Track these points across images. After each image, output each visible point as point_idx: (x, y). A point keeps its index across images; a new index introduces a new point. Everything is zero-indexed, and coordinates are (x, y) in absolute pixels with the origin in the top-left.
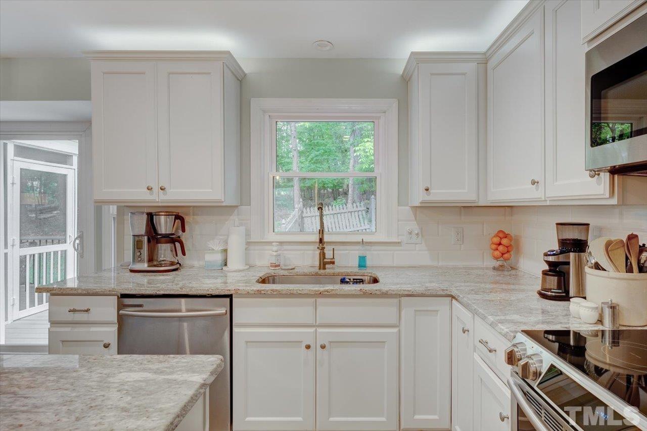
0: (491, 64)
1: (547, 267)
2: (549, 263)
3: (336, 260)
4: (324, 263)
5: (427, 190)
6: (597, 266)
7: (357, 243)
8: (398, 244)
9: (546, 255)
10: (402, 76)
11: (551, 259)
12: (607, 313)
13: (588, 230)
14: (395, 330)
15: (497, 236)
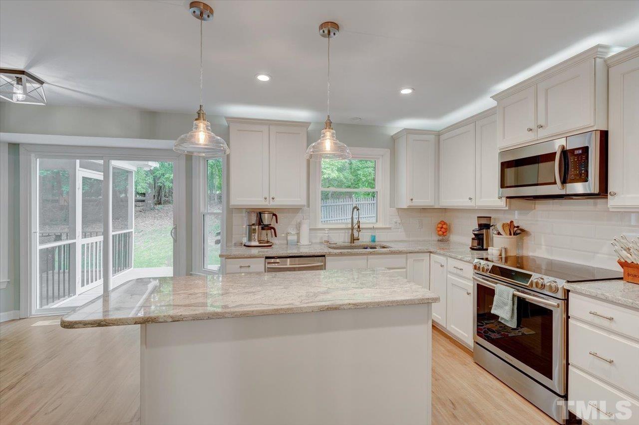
0: (442, 137)
1: (474, 236)
2: (474, 234)
3: (360, 237)
4: (353, 239)
5: (412, 200)
6: (499, 234)
7: (370, 229)
8: (390, 228)
9: (473, 231)
10: (392, 136)
11: (476, 232)
12: (503, 250)
13: (490, 220)
14: (404, 270)
15: (440, 223)
